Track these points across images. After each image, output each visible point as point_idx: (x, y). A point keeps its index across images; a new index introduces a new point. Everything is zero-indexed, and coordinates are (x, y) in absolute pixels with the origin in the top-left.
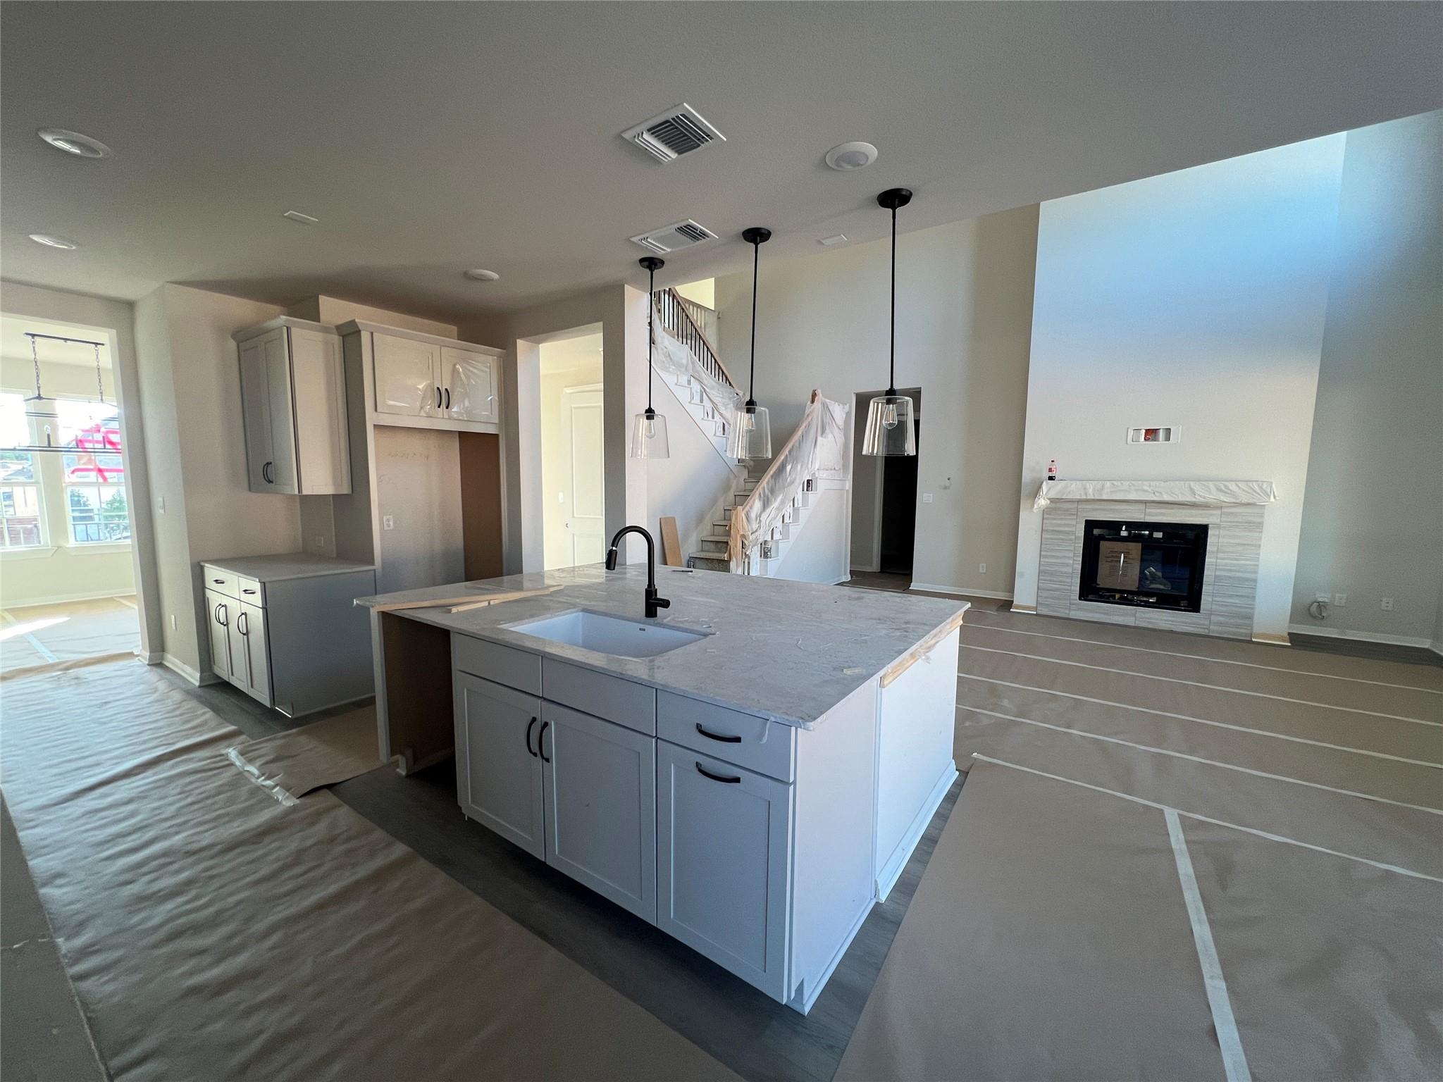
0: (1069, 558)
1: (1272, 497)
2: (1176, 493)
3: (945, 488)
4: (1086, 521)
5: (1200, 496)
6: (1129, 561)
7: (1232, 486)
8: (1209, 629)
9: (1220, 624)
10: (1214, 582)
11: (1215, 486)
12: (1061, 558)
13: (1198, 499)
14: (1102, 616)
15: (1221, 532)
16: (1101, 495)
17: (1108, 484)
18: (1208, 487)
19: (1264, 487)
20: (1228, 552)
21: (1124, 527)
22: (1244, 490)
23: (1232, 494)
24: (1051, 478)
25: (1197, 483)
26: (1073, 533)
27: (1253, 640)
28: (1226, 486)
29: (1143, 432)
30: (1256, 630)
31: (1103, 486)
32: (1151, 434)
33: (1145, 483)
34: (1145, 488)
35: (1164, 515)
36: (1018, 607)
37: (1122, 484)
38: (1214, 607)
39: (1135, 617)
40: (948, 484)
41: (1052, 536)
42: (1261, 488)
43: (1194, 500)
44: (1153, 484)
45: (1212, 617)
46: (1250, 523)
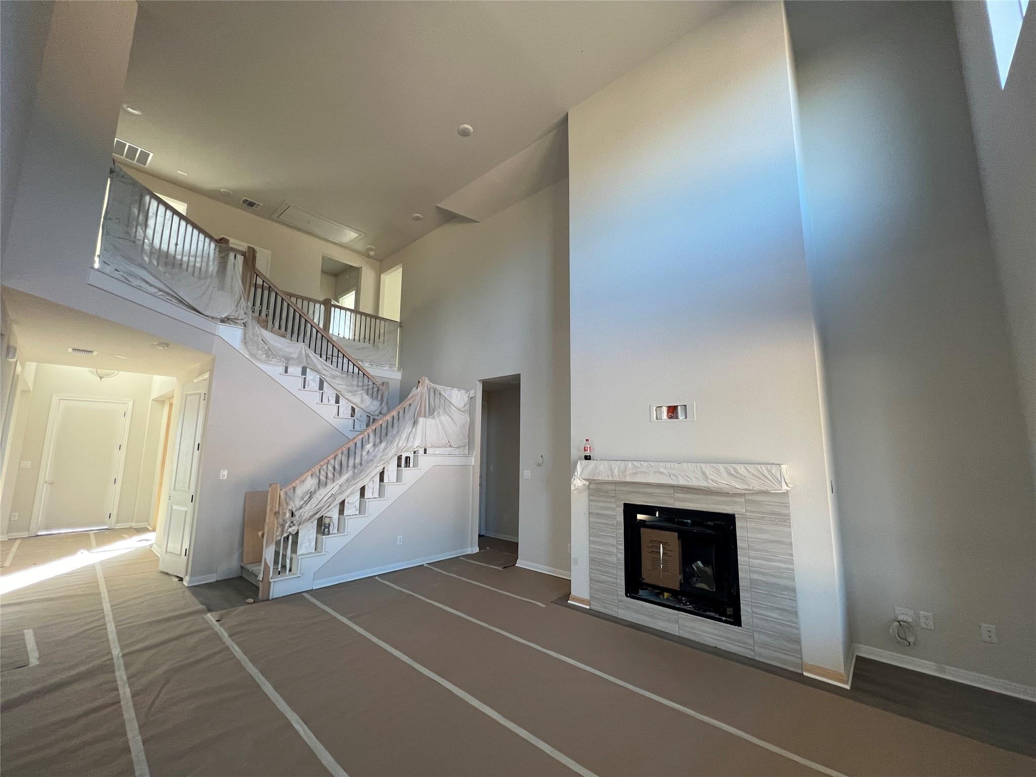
0: (613, 545)
1: (783, 484)
2: (690, 476)
3: (539, 465)
4: (624, 504)
5: (712, 480)
6: (669, 553)
7: (741, 469)
8: (753, 650)
9: (765, 645)
10: (751, 588)
11: (726, 468)
12: (605, 544)
13: (712, 485)
14: (646, 618)
15: (748, 524)
16: (625, 476)
17: (630, 464)
18: (718, 470)
19: (773, 472)
20: (759, 550)
21: (657, 513)
22: (753, 475)
23: (743, 479)
24: (587, 458)
25: (708, 465)
26: (614, 517)
27: (805, 674)
28: (735, 469)
29: (665, 410)
30: (805, 660)
31: (626, 467)
32: (673, 411)
33: (661, 464)
34: (662, 470)
35: (691, 501)
36: (574, 599)
37: (641, 464)
38: (756, 621)
39: (679, 624)
40: (540, 462)
41: (598, 520)
42: (770, 472)
43: (707, 485)
44: (668, 465)
45: (756, 635)
46: (773, 514)
